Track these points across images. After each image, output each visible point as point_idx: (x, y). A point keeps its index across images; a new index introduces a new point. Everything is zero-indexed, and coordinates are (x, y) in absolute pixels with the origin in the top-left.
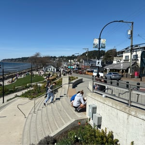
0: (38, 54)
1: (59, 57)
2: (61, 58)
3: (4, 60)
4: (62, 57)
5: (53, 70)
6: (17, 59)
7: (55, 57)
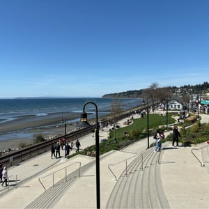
0: (154, 85)
1: (182, 87)
2: (185, 89)
3: (105, 95)
4: (185, 87)
5: (177, 107)
6: (121, 93)
7: (175, 88)
